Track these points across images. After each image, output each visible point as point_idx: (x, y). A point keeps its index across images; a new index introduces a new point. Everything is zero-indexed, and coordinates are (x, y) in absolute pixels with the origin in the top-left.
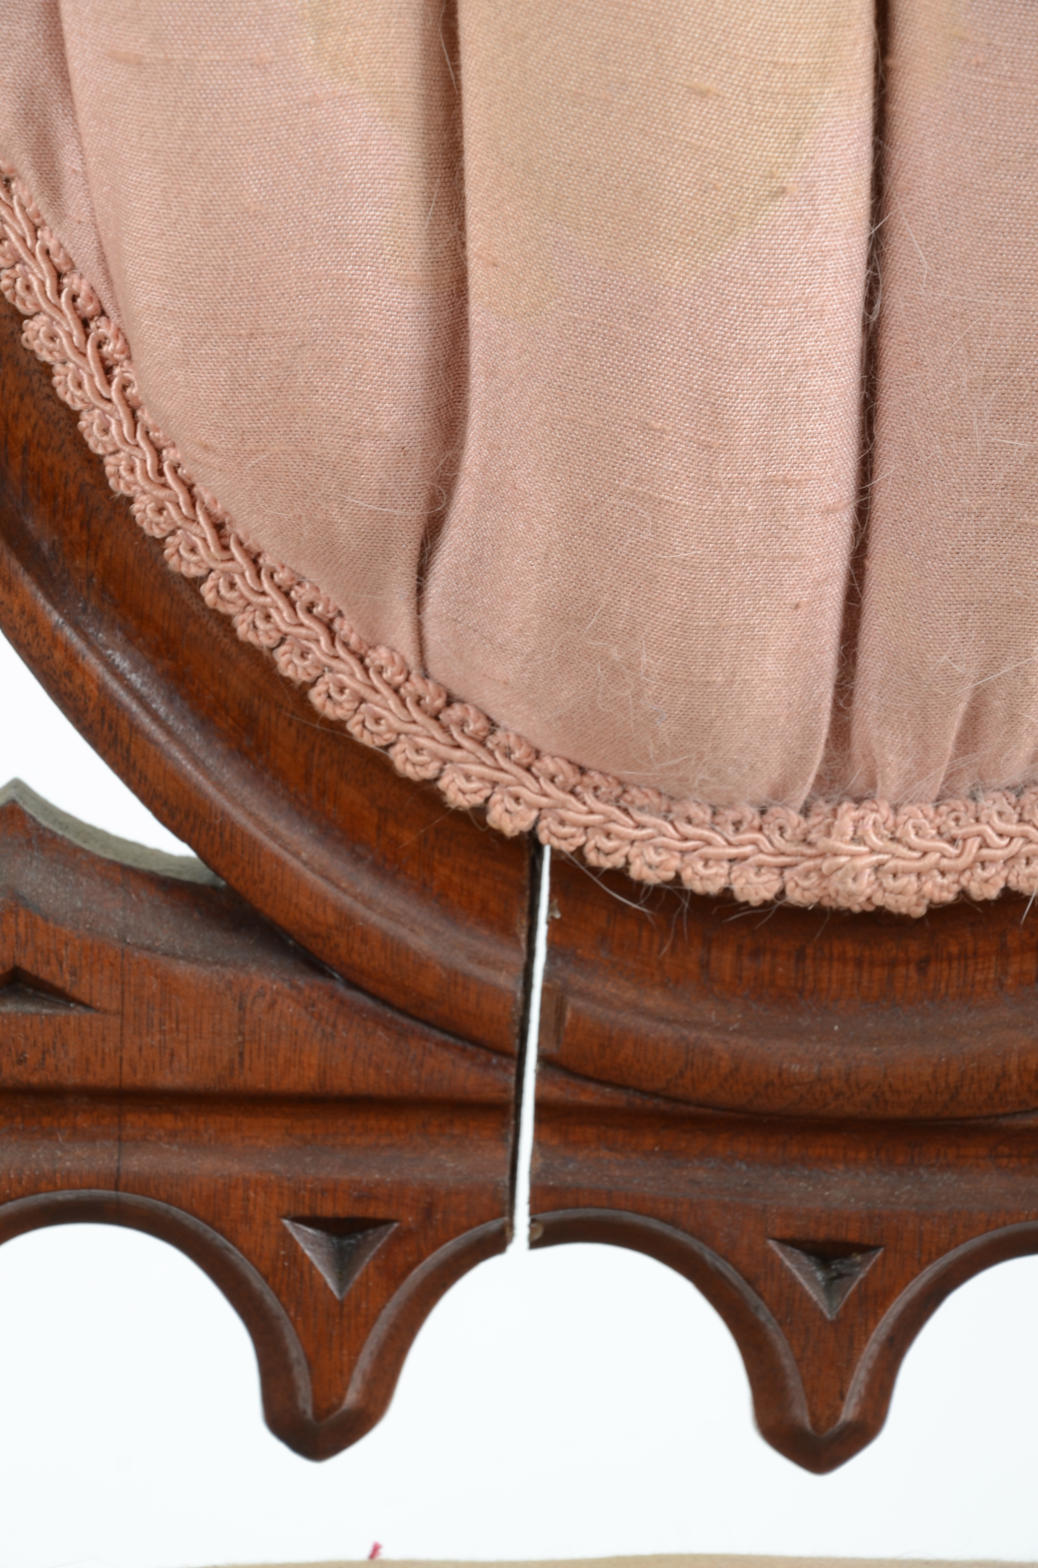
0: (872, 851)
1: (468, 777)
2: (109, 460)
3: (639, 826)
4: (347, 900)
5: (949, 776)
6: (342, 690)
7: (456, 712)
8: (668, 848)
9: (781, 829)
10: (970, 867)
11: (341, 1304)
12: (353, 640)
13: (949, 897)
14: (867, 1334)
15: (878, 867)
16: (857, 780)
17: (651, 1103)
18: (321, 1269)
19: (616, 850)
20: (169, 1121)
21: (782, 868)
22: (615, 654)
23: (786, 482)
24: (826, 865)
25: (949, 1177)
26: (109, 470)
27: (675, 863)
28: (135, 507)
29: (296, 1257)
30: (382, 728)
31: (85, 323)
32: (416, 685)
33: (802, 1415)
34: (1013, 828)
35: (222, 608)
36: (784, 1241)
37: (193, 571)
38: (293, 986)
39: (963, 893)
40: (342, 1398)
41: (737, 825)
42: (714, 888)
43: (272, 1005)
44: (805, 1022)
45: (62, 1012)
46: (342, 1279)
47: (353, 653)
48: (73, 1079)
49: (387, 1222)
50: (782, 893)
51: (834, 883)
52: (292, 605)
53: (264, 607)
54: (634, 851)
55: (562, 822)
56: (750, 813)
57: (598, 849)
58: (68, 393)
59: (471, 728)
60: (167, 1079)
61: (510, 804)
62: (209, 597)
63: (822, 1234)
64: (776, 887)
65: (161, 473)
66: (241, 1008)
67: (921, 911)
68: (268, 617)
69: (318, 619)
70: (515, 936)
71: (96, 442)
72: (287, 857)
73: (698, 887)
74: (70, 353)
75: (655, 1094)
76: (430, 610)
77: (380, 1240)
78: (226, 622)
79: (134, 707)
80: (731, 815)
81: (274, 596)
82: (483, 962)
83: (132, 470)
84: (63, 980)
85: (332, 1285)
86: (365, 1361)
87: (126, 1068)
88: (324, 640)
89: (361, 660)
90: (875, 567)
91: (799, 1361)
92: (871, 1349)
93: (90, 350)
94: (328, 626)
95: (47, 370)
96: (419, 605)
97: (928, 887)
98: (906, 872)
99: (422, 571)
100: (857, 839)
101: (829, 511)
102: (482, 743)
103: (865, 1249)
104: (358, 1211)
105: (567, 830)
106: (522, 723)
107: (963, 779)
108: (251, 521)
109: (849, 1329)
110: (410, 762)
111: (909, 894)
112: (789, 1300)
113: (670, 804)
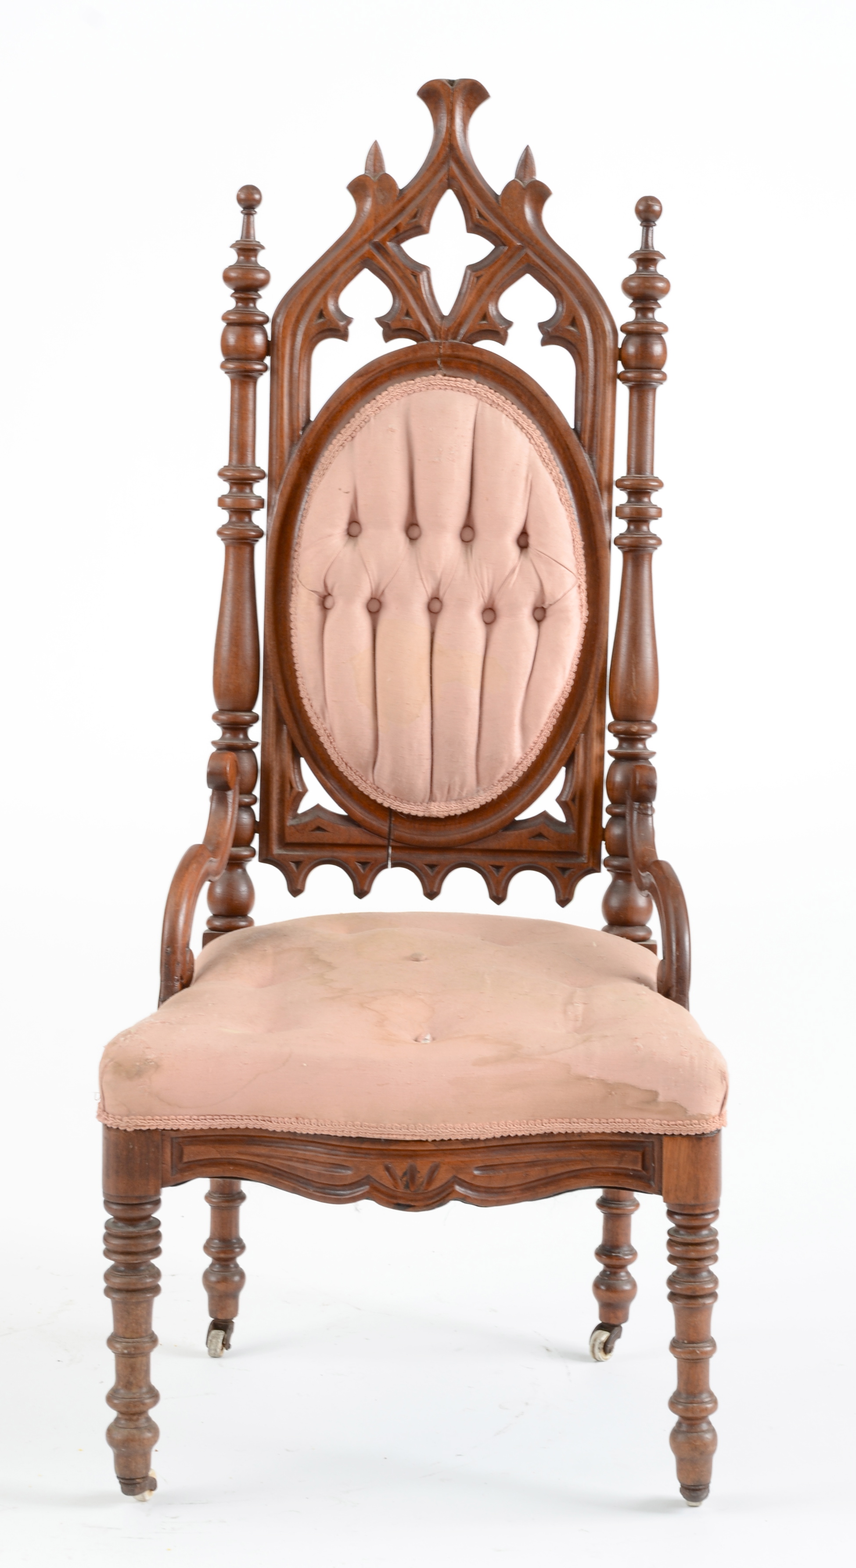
0: (436, 809)
1: (380, 799)
2: (331, 755)
3: (404, 805)
4: (365, 817)
5: (447, 797)
6: (364, 788)
7: (379, 790)
8: (408, 809)
9: (424, 806)
10: (450, 811)
11: (362, 876)
12: (364, 780)
13: (447, 815)
14: (437, 879)
15: (437, 811)
16: (434, 798)
17: (406, 845)
18: (360, 871)
19: (401, 809)
20: (339, 850)
21: (424, 811)
22: (399, 780)
23: (421, 756)
24: (430, 811)
25: (448, 857)
26: (331, 757)
27: (409, 811)
28: (335, 761)
29: (358, 868)
30: (368, 792)
31: (328, 738)
32: (373, 786)
33: (428, 892)
34: (456, 805)
35: (346, 776)
36: (426, 865)
37: (343, 771)
38: (358, 830)
39: (449, 815)
40: (363, 890)
42: (414, 814)
43: (356, 833)
44: (428, 833)
45: (324, 833)
46: (363, 872)
48: (326, 842)
49: (370, 863)
51: (431, 814)
52: (356, 775)
53: (352, 775)
54: (403, 809)
56: (419, 804)
57: (398, 809)
58: (326, 746)
59: (380, 792)
60: (338, 842)
61: (386, 803)
62: (345, 774)
63: (430, 866)
64: (423, 814)
65: (338, 757)
66: (351, 833)
67: (443, 817)
68: (353, 777)
69: (359, 777)
70: (387, 821)
71: (329, 753)
73: (412, 814)
74: (326, 741)
75: (406, 844)
76: (375, 774)
77: (369, 865)
79: (335, 790)
80: (417, 804)
82: (383, 825)
83: (334, 757)
84: (325, 830)
86: (366, 885)
87: (333, 841)
88: (360, 780)
89: (365, 782)
90: (434, 766)
91: (428, 884)
92: (438, 882)
93: (329, 741)
94: (361, 778)
95: (323, 743)
96: (373, 773)
97: (444, 814)
98: (441, 812)
99: (373, 768)
100: (434, 808)
101: (427, 759)
102: (382, 794)
103: (437, 868)
104: (366, 862)
105: (394, 806)
106: (388, 790)
107: (448, 799)
108: (351, 764)
109: (435, 877)
110: (372, 797)
111: (442, 815)
112: (427, 874)
113: (408, 802)
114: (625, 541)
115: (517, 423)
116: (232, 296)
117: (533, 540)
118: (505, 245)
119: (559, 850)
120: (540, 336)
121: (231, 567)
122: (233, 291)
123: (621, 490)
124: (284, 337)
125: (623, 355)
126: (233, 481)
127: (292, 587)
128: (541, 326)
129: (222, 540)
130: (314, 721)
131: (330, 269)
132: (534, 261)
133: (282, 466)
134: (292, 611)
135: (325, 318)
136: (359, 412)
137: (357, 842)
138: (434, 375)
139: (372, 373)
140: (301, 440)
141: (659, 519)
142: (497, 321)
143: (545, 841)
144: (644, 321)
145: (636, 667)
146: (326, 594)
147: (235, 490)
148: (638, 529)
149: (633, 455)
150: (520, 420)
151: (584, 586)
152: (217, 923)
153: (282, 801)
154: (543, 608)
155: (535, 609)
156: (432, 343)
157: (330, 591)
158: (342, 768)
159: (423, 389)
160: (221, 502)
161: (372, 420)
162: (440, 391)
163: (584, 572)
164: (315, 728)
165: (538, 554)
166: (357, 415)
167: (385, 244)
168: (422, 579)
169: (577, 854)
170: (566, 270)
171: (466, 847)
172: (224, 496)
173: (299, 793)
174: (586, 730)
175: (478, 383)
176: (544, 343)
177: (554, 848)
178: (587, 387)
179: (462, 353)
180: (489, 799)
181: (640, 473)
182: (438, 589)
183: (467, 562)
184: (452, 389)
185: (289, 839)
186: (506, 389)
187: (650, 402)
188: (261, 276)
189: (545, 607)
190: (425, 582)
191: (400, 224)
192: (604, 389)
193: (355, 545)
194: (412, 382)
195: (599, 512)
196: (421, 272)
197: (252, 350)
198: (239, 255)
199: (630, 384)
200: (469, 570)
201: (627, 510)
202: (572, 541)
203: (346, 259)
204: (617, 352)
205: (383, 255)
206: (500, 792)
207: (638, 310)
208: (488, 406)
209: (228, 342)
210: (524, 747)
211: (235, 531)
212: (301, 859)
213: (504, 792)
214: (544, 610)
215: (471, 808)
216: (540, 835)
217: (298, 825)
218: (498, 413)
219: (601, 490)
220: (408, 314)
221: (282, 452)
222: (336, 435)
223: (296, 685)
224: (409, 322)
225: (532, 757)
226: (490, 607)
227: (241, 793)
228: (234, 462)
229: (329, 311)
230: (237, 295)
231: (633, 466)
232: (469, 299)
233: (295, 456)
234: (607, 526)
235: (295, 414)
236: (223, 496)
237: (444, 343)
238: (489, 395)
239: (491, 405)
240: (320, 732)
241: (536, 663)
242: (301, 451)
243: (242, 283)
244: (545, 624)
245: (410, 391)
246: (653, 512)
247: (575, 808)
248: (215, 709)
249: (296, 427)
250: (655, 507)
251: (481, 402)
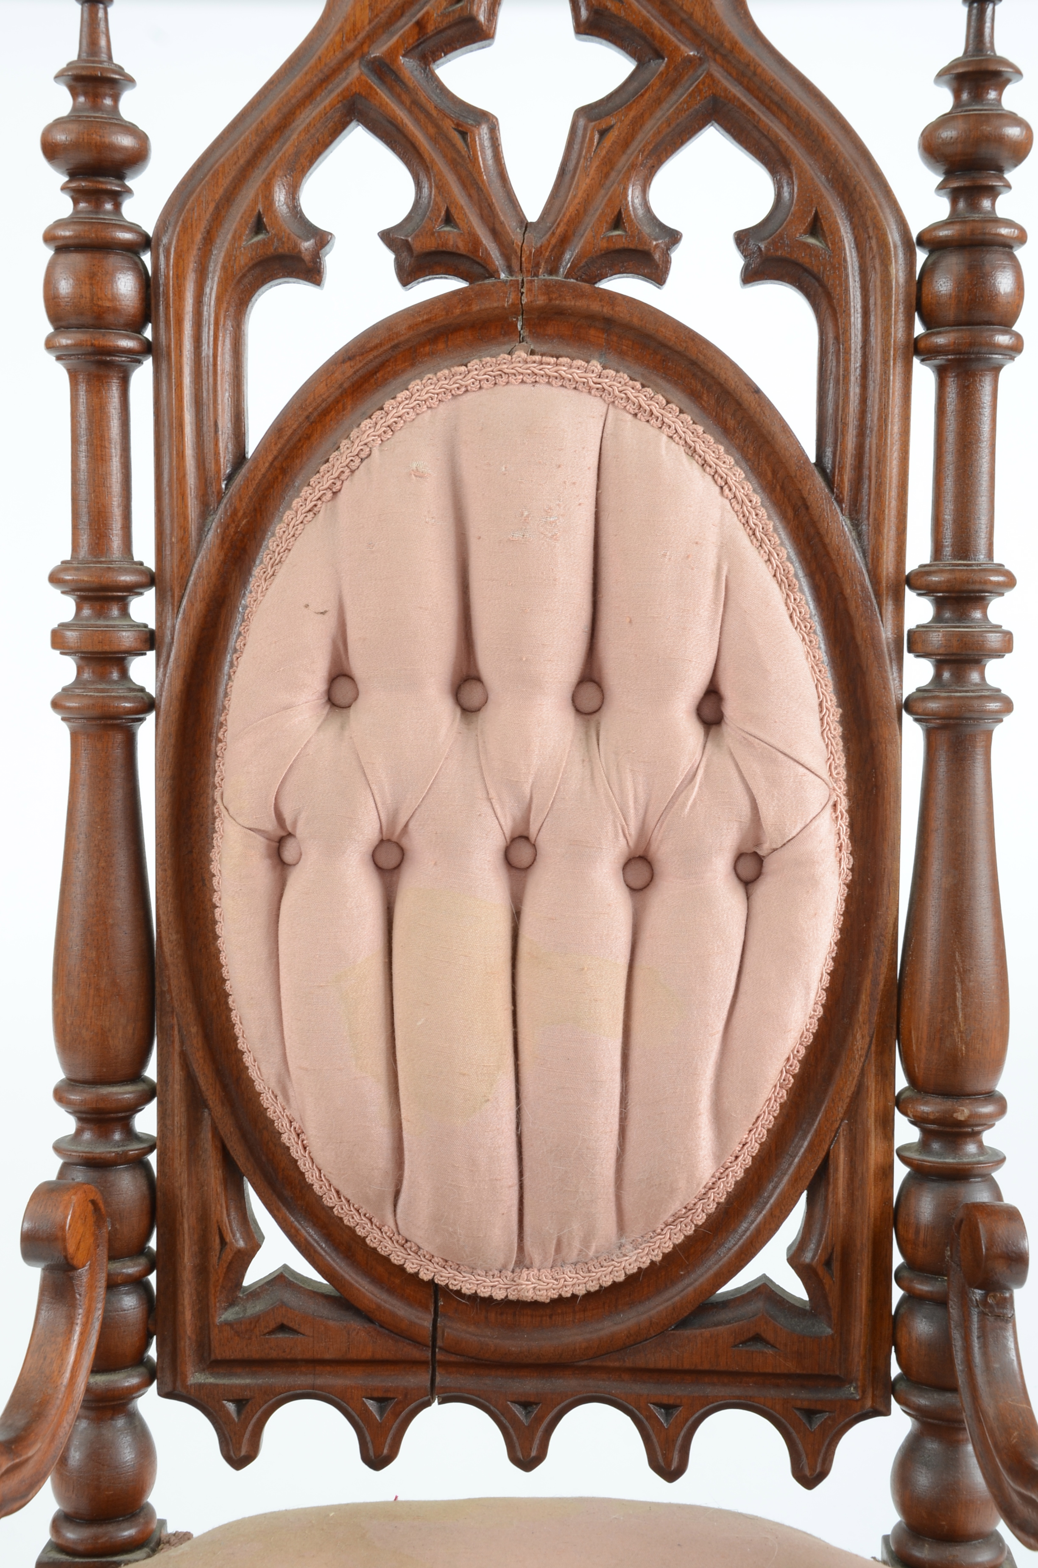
0: (532, 1284)
1: (413, 1264)
2: (306, 1173)
3: (464, 1277)
4: (379, 1301)
5: (554, 1261)
6: (375, 1239)
7: (408, 1244)
8: (473, 1284)
9: (506, 1277)
10: (562, 1288)
11: (381, 1424)
12: (378, 1224)
13: (556, 1296)
14: (538, 1430)
15: (534, 1288)
16: (527, 1262)
17: (471, 1360)
18: (374, 1413)
19: (457, 1284)
20: (328, 1368)
21: (507, 1288)
22: (450, 1229)
23: (496, 1180)
24: (519, 1288)
25: (561, 1381)
26: (306, 1176)
27: (475, 1288)
28: (314, 1187)
29: (367, 1409)
30: (387, 1249)
31: (298, 1135)
32: (396, 1237)
33: (520, 1455)
34: (574, 1275)
35: (339, 1216)
36: (512, 1402)
37: (331, 1205)
38: (364, 1327)
39: (560, 1295)
40: (382, 1453)
41: (493, 1276)
42: (487, 1295)
43: (358, 1333)
44: (516, 1334)
45: (296, 1337)
46: (381, 1416)
47: (378, 1228)
48: (299, 1357)
49: (394, 1398)
50: (507, 1296)
51: (521, 1293)
52: (360, 1214)
53: (352, 1215)
54: (463, 1284)
55: (441, 1276)
56: (497, 1273)
57: (452, 1284)
58: (294, 1155)
59: (413, 1249)
60: (327, 1356)
61: (426, 1271)
62: (336, 1213)
63: (523, 1399)
64: (505, 1294)
65: (321, 1177)
66: (349, 1334)
67: (548, 1301)
68: (353, 1218)
69: (367, 1218)
70: (430, 1310)
71: (302, 1169)
72: (361, 1288)
73: (482, 1295)
74: (294, 1144)
75: (472, 1358)
76: (398, 1216)
77: (392, 1404)
78: (341, 1219)
79: (315, 1245)
80: (491, 1273)
81: (354, 1212)
82: (420, 1319)
83: (313, 1176)
84: (296, 1327)
85: (378, 1418)
86: (389, 1441)
87: (315, 1353)
88: (369, 1224)
89: (380, 1230)
90: (526, 1201)
91: (518, 1438)
92: (539, 1434)
93: (300, 1143)
94: (370, 1220)
95: (288, 1148)
96: (395, 1215)
97: (549, 1294)
98: (543, 1290)
99: (395, 1205)
100: (528, 1280)
101: (510, 1187)
102: (417, 1253)
103: (537, 1404)
104: (385, 1395)
105: (443, 1279)
106: (427, 1248)
107: (558, 1261)
108: (346, 1192)
109: (532, 1428)
110: (395, 1260)
111: (544, 1296)
112: (514, 1420)
113: (473, 1270)
114: (933, 706)
115: (692, 452)
116: (64, 188)
117: (731, 709)
118: (659, 56)
119: (798, 1372)
120: (737, 262)
121: (84, 776)
122: (66, 179)
123: (919, 595)
124: (180, 277)
125: (926, 298)
126: (82, 593)
127: (215, 818)
128: (742, 238)
129: (63, 719)
130: (266, 1100)
131: (275, 120)
132: (726, 90)
133: (186, 560)
134: (215, 868)
135: (268, 232)
136: (348, 437)
137: (367, 1355)
138: (509, 354)
139: (375, 353)
140: (225, 501)
141: (1007, 655)
142: (646, 230)
143: (769, 1351)
144: (976, 216)
145: (962, 982)
146: (284, 834)
147: (86, 612)
148: (959, 678)
149: (948, 517)
150: (700, 447)
151: (844, 805)
152: (71, 1535)
153: (202, 1271)
154: (755, 854)
155: (739, 857)
156: (505, 282)
157: (290, 829)
158: (330, 1200)
159: (485, 385)
160: (58, 640)
161: (376, 452)
162: (523, 386)
163: (843, 773)
164: (270, 1114)
165: (745, 739)
166: (344, 444)
167: (395, 60)
168: (489, 800)
169: (839, 1381)
170: (798, 110)
171: (598, 1363)
172: (63, 626)
173: (239, 1251)
174: (854, 1111)
175: (604, 368)
176: (750, 276)
177: (790, 1366)
178: (847, 370)
179: (569, 302)
180: (645, 1263)
181: (966, 558)
182: (526, 820)
183: (589, 760)
184: (549, 383)
185: (218, 1353)
186: (669, 381)
187: (986, 398)
188: (126, 141)
189: (761, 853)
190: (497, 807)
191: (427, 13)
192: (885, 373)
193: (343, 727)
194: (463, 369)
195: (875, 641)
196: (479, 124)
197: (108, 304)
198: (74, 94)
199: (939, 361)
200: (592, 777)
201: (936, 638)
202: (817, 708)
203: (309, 97)
204: (914, 289)
205: (391, 90)
206: (668, 1247)
207: (955, 195)
208: (630, 417)
209: (57, 289)
210: (718, 1156)
211: (86, 702)
212: (247, 1394)
213: (675, 1246)
214: (760, 860)
215: (607, 1282)
216: (757, 1338)
217: (239, 1322)
218: (651, 431)
219: (878, 595)
220: (449, 219)
221: (184, 529)
222: (299, 490)
223: (229, 1026)
224: (451, 237)
225: (738, 1172)
226: (640, 853)
227: (112, 1258)
228: (83, 552)
229: (276, 217)
230: (73, 185)
231: (948, 541)
232: (583, 183)
233: (211, 537)
234: (892, 675)
235: (209, 446)
236: (61, 625)
237: (532, 281)
238: (631, 393)
239: (636, 415)
240: (281, 1124)
241: (745, 978)
242: (225, 527)
243: (85, 157)
244: (764, 889)
245: (458, 388)
246: (994, 640)
247: (832, 1284)
248: (57, 1074)
249: (212, 473)
250: (997, 628)
251: (611, 409)
